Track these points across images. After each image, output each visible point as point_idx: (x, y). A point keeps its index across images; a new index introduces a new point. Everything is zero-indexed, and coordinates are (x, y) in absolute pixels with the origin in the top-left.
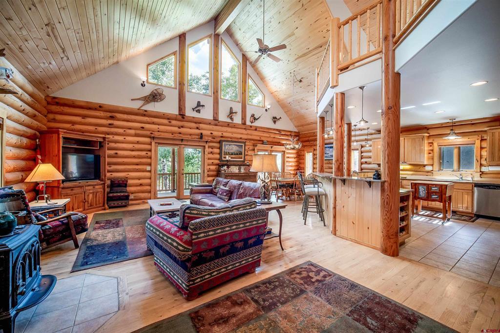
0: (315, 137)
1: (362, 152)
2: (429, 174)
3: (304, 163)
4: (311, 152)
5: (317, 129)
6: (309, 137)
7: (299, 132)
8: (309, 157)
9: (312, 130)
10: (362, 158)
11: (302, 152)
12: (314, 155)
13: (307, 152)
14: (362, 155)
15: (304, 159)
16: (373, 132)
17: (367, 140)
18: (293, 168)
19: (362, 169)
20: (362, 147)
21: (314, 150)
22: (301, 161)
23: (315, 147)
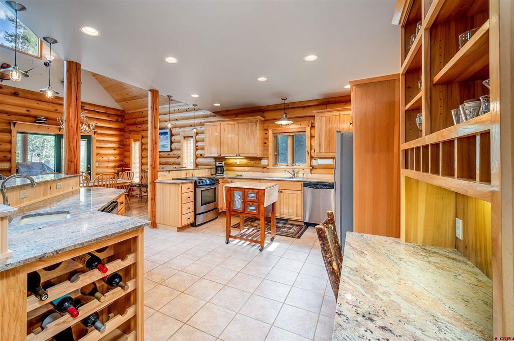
0: (145, 119)
1: (197, 142)
2: (265, 169)
3: (129, 157)
4: (138, 140)
5: (148, 107)
6: (137, 118)
7: (123, 111)
8: (135, 147)
9: (140, 108)
10: (197, 150)
11: (127, 140)
12: (142, 144)
13: (134, 141)
14: (197, 144)
15: (129, 151)
16: (208, 113)
17: (202, 124)
18: (113, 165)
19: (197, 165)
20: (197, 134)
21: (143, 137)
22: (127, 154)
23: (144, 134)
